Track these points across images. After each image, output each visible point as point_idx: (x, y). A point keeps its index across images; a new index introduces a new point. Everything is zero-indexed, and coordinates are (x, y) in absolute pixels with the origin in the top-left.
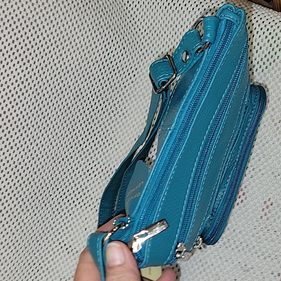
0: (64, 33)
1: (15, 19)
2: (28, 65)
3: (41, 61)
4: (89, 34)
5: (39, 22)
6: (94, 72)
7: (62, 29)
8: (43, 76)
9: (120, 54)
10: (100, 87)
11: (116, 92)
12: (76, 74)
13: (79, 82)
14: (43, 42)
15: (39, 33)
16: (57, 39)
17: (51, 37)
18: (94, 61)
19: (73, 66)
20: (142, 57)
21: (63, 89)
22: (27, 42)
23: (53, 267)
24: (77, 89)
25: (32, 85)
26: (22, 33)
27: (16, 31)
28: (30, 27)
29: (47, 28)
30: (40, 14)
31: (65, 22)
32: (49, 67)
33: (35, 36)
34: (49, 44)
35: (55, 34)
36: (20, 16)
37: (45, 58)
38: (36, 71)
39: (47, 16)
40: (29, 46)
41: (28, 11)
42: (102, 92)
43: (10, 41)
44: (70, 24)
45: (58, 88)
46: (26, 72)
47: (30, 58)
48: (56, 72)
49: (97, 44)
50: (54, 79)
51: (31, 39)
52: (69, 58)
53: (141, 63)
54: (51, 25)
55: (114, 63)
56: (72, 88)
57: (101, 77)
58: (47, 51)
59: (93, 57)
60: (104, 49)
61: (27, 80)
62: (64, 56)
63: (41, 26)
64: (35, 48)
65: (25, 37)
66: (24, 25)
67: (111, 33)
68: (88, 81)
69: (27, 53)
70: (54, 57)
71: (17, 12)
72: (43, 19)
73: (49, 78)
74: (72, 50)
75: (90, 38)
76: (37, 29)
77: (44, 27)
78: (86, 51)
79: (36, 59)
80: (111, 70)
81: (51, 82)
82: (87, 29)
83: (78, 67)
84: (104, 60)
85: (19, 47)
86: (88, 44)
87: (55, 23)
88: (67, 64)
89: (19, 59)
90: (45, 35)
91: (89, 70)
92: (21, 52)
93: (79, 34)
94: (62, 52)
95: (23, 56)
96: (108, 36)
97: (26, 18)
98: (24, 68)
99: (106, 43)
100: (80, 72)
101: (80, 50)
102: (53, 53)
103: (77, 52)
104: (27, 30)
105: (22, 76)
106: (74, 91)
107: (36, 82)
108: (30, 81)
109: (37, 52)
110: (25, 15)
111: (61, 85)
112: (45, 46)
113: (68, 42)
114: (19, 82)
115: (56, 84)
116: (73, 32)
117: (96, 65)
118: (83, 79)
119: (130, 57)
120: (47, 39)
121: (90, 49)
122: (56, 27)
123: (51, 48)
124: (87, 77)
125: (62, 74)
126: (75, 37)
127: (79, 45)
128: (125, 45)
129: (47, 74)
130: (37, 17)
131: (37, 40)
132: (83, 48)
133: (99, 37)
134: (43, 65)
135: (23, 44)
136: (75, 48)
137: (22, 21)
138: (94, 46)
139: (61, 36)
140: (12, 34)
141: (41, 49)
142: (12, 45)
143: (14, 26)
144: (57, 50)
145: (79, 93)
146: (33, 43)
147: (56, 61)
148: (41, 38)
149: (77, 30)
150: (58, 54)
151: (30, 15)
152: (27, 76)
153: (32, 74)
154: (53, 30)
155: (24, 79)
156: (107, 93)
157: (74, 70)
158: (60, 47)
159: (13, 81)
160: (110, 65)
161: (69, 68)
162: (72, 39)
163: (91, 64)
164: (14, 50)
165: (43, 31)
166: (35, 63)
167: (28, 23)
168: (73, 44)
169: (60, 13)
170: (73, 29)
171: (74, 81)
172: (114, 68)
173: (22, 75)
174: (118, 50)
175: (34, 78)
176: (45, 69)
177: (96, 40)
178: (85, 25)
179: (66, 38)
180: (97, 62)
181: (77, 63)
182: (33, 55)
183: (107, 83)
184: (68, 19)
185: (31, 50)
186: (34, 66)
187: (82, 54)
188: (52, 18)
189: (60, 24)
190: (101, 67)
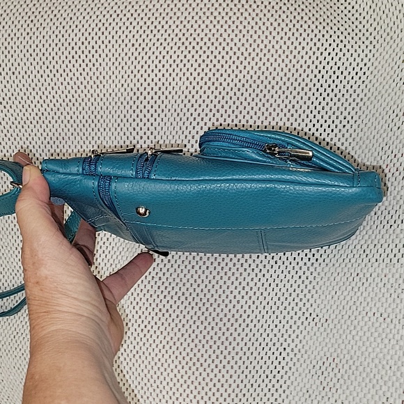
0: (259, 41)
1: (198, 39)
2: (220, 89)
3: (236, 81)
4: (290, 34)
5: (225, 35)
6: (307, 80)
7: (255, 37)
8: (242, 99)
9: (337, 50)
10: (320, 99)
11: (343, 100)
12: (284, 88)
13: (291, 97)
14: (234, 58)
15: (227, 49)
16: (250, 50)
17: (243, 49)
18: (305, 67)
19: (278, 79)
20: (371, 47)
21: (271, 110)
22: (215, 62)
23: (300, 346)
24: (290, 106)
25: (230, 112)
26: (208, 53)
27: (201, 52)
28: (216, 44)
29: (236, 40)
30: (226, 26)
31: (256, 28)
32: (247, 86)
33: (224, 53)
34: (242, 58)
35: (247, 45)
36: (202, 35)
37: (240, 76)
38: (231, 94)
39: (233, 27)
40: (218, 66)
41: (211, 26)
42: (324, 104)
43: (196, 65)
44: (264, 28)
45: (263, 109)
46: (220, 97)
47: (221, 80)
48: (258, 91)
49: (304, 44)
50: (257, 100)
51: (219, 57)
52: (271, 69)
53: (370, 56)
54: (240, 36)
55: (332, 63)
56: (282, 106)
57: (318, 85)
58: (241, 67)
59: (302, 62)
60: (314, 49)
61: (223, 107)
62: (264, 69)
63: (228, 40)
64: (226, 66)
65: (212, 57)
66: (209, 44)
67: (320, 27)
68: (302, 94)
69: (218, 75)
70: (252, 73)
71: (199, 31)
72: (229, 31)
73: (249, 99)
74: (272, 60)
75: (293, 39)
76: (224, 44)
77: (232, 40)
78: (291, 57)
79: (229, 80)
80: (331, 72)
81: (253, 104)
82: (286, 29)
83: (285, 79)
84: (317, 63)
85: (207, 70)
86: (292, 48)
87: (244, 32)
88: (270, 78)
89: (209, 84)
90: (235, 49)
91: (300, 80)
92: (210, 75)
93: (278, 38)
94: (260, 64)
95: (213, 79)
96: (316, 31)
97: (210, 35)
98: (216, 93)
99: (315, 40)
100: (288, 84)
101: (283, 57)
102: (249, 68)
103: (279, 61)
104: (212, 48)
105: (217, 103)
106: (285, 111)
107: (234, 107)
108: (226, 107)
109: (229, 71)
110: (208, 32)
111: (267, 105)
112: (237, 63)
113: (265, 51)
114: (214, 111)
115: (260, 105)
116: (270, 38)
117: (309, 71)
118: (295, 93)
119: (352, 51)
120: (239, 54)
121: (295, 52)
122: (247, 36)
123: (245, 63)
124: (299, 89)
125: (265, 91)
126: (274, 42)
127: (280, 52)
128: (342, 37)
129: (246, 95)
130: (222, 31)
131: (227, 58)
132: (286, 53)
133: (304, 35)
134: (239, 85)
135: (211, 66)
136: (276, 56)
137: (206, 39)
138: (299, 48)
139: (254, 46)
140: (197, 57)
141: (234, 67)
142: (199, 70)
143: (197, 48)
144: (253, 63)
145: (293, 111)
146: (223, 62)
147: (255, 77)
148: (231, 53)
149: (274, 33)
150: (256, 68)
151: (214, 31)
152: (223, 102)
153: (227, 98)
154: (244, 40)
155: (219, 106)
156: (331, 104)
157: (281, 83)
158: (257, 59)
159: (207, 111)
160: (328, 68)
161: (273, 83)
162: (270, 46)
163: (301, 71)
164: (202, 75)
165: (232, 44)
166: (228, 85)
167: (213, 40)
168: (273, 51)
169: (249, 19)
170: (268, 34)
171: (283, 97)
172: (333, 69)
173: (215, 102)
174: (334, 45)
175: (230, 102)
176: (243, 90)
177: (300, 39)
178: (283, 25)
179: (262, 46)
180: (309, 67)
181: (282, 74)
182: (225, 75)
183: (329, 91)
184: (260, 24)
185: (222, 71)
186: (228, 89)
187: (287, 61)
188: (241, 27)
189: (252, 32)
190: (316, 72)
